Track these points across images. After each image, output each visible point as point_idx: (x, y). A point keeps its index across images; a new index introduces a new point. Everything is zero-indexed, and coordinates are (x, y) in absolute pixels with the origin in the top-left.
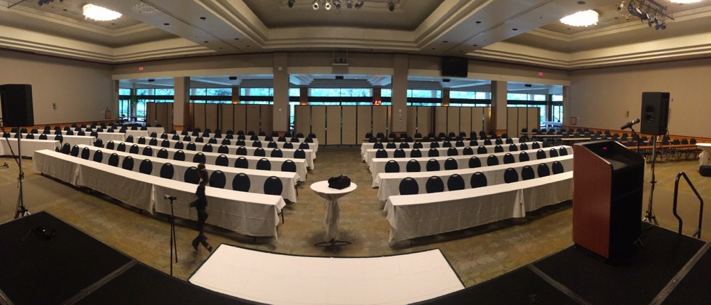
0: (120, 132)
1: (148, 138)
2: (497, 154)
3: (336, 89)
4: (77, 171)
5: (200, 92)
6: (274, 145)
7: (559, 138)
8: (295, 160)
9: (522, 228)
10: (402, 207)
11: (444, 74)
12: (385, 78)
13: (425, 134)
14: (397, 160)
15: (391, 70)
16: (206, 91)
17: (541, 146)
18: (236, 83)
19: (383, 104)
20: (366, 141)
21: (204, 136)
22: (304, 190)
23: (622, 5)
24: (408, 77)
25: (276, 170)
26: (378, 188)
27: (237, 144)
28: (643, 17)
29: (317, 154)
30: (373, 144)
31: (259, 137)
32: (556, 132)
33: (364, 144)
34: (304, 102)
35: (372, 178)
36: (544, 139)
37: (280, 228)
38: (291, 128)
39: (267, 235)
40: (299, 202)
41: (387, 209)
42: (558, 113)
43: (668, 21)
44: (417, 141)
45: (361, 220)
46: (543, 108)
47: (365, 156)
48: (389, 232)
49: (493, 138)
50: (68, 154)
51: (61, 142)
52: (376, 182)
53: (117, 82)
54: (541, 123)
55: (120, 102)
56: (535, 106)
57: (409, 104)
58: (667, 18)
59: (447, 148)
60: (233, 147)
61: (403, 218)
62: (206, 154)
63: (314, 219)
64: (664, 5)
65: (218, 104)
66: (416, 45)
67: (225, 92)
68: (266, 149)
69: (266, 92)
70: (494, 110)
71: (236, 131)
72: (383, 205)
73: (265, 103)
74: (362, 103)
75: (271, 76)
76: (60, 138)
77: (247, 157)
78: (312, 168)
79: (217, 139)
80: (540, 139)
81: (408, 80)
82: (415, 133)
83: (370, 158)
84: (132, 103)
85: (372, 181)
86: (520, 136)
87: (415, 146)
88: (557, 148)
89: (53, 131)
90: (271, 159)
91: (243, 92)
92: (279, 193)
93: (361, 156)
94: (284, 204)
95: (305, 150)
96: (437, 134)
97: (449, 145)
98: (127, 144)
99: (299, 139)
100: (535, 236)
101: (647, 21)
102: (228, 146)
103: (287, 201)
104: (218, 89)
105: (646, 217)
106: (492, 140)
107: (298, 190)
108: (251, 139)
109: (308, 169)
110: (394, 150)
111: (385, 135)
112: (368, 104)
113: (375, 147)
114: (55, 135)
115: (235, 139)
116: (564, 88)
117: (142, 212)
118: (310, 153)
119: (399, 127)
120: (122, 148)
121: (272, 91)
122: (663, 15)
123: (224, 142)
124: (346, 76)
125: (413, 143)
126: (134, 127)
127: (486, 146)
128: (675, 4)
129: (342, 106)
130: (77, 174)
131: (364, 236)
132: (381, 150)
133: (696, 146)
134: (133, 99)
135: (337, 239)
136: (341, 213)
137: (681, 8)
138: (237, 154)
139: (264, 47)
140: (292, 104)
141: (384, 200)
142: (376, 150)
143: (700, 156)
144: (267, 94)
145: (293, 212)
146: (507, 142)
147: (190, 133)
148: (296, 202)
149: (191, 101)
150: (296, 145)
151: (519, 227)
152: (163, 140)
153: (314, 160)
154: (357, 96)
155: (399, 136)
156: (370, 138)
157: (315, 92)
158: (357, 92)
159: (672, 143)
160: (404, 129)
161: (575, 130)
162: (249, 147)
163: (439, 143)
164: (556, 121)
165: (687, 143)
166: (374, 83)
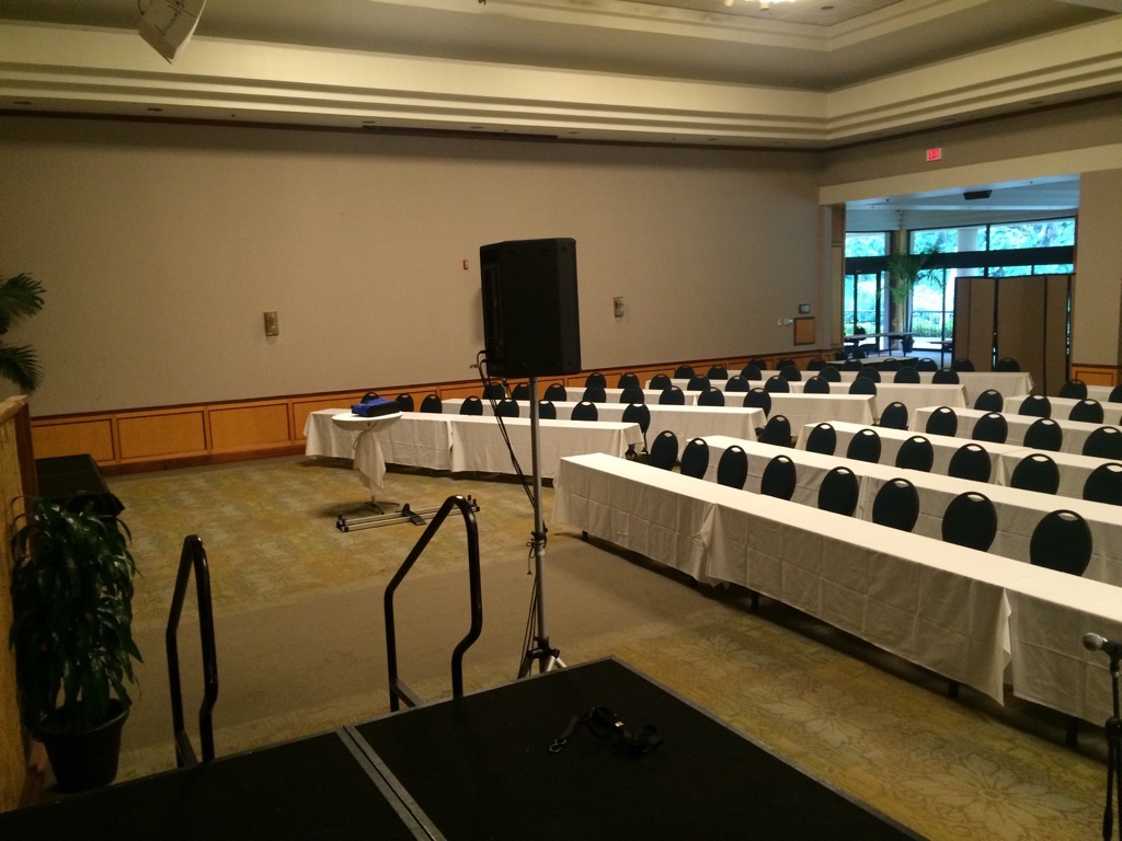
0: (853, 390)
1: (969, 414)
4: (706, 527)
50: (669, 468)
51: (644, 429)
53: (839, 211)
55: (849, 282)
76: (639, 416)
84: (892, 284)
89: (614, 392)
98: (883, 433)
114: (625, 406)
117: (959, 695)
120: (866, 448)
126: (908, 371)
130: (705, 539)
134: (899, 267)
152: (1031, 420)
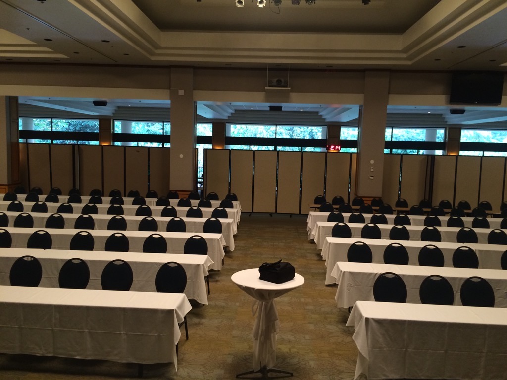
3: (268, 127)
5: (41, 125)
6: (172, 212)
8: (207, 236)
10: (380, 322)
11: (452, 101)
12: (348, 109)
13: (413, 201)
14: (369, 242)
15: (360, 97)
16: (51, 122)
18: (106, 111)
19: (343, 150)
20: (315, 209)
21: (47, 200)
22: (219, 284)
24: (389, 107)
25: (175, 252)
26: (335, 285)
27: (109, 212)
29: (238, 226)
30: (328, 214)
31: (147, 200)
33: (312, 213)
34: (219, 144)
35: (325, 269)
37: (182, 349)
38: (199, 185)
39: (162, 362)
40: (213, 303)
41: (353, 322)
44: (399, 212)
45: (307, 337)
47: (313, 233)
48: (355, 362)
52: (333, 275)
57: (386, 151)
59: (457, 229)
60: (102, 216)
61: (381, 340)
62: (51, 231)
63: (235, 333)
65: (73, 145)
66: (405, 56)
67: (87, 127)
68: (158, 218)
69: (156, 128)
71: (108, 190)
72: (345, 315)
73: (155, 145)
74: (308, 149)
75: (167, 102)
77: (128, 233)
78: (232, 248)
79: (73, 205)
81: (388, 112)
82: (396, 199)
83: (323, 237)
85: (325, 273)
87: (397, 221)
90: (167, 235)
91: (118, 127)
92: (180, 290)
93: (307, 233)
94: (188, 307)
95: (222, 220)
96: (436, 203)
97: (460, 224)
99: (212, 202)
102: (94, 216)
103: (193, 302)
104: (73, 121)
107: (210, 284)
108: (134, 203)
109: (226, 249)
110: (362, 225)
111: (346, 201)
112: (318, 150)
113: (330, 219)
115: (106, 203)
118: (229, 224)
119: (370, 189)
121: (168, 127)
123: (86, 210)
124: (286, 107)
125: (394, 216)
129: (278, 152)
131: (312, 363)
132: (341, 224)
135: (271, 366)
136: (278, 324)
138: (109, 228)
139: (153, 58)
140: (201, 148)
141: (346, 306)
142: (333, 224)
144: (160, 132)
145: (203, 321)
147: (21, 197)
148: (207, 303)
149: (21, 141)
150: (207, 211)
153: (234, 236)
154: (301, 137)
155: (370, 203)
156: (321, 204)
157: (236, 130)
158: (301, 132)
160: (377, 193)
162: (131, 216)
163: (441, 218)
166: (329, 118)
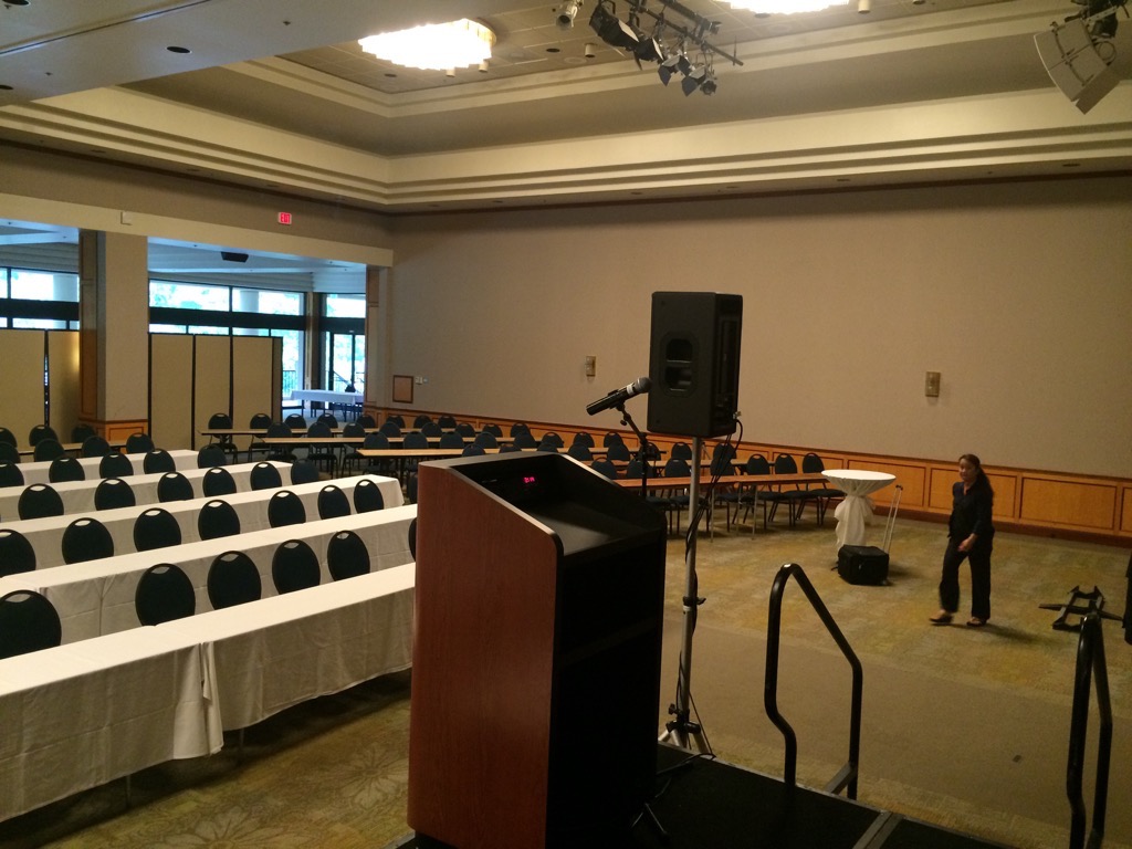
2: (105, 517)
7: (350, 450)
9: (210, 797)
17: (286, 477)
23: (573, 11)
28: (643, 51)
32: (341, 427)
36: (296, 452)
42: (348, 360)
43: (721, 68)
46: (292, 342)
49: (87, 454)
54: (286, 394)
56: (263, 332)
58: (718, 57)
64: (711, 18)
70: (93, 345)
80: (284, 453)
86: (203, 442)
88: (347, 484)
100: (263, 824)
101: (655, 65)
105: (670, 727)
106: (83, 462)
116: (372, 273)
122: (705, 47)
127: (59, 487)
128: (743, 16)
133: (825, 480)
137: (761, 27)
143: (838, 512)
146: (149, 467)
151: (194, 793)
159: (743, 468)
161: (409, 421)
164: (340, 388)
165: (795, 471)
